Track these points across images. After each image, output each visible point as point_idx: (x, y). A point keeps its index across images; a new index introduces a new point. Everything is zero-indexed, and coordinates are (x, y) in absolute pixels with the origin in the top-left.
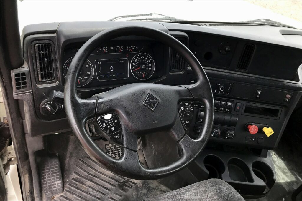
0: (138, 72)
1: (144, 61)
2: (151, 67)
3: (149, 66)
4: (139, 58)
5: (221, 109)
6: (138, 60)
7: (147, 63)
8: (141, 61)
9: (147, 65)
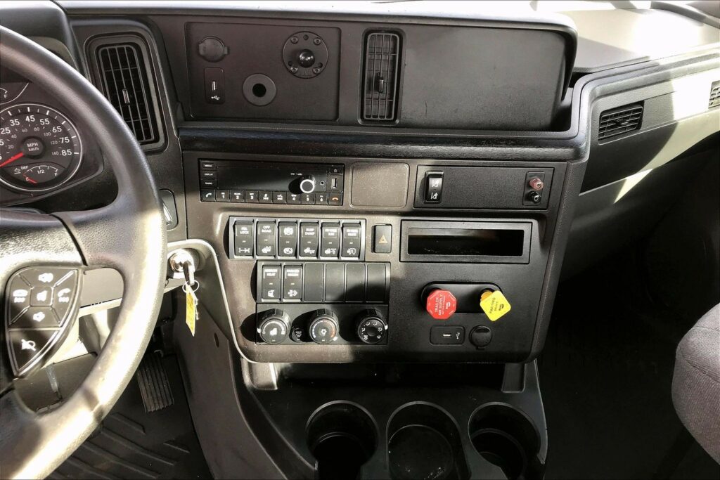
0: (23, 168)
1: (35, 129)
2: (70, 146)
3: (60, 144)
4: (15, 122)
5: (328, 252)
6: (12, 129)
7: (53, 134)
8: (25, 130)
9: (56, 142)
